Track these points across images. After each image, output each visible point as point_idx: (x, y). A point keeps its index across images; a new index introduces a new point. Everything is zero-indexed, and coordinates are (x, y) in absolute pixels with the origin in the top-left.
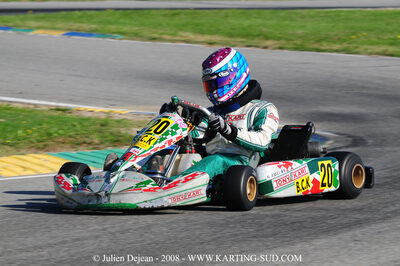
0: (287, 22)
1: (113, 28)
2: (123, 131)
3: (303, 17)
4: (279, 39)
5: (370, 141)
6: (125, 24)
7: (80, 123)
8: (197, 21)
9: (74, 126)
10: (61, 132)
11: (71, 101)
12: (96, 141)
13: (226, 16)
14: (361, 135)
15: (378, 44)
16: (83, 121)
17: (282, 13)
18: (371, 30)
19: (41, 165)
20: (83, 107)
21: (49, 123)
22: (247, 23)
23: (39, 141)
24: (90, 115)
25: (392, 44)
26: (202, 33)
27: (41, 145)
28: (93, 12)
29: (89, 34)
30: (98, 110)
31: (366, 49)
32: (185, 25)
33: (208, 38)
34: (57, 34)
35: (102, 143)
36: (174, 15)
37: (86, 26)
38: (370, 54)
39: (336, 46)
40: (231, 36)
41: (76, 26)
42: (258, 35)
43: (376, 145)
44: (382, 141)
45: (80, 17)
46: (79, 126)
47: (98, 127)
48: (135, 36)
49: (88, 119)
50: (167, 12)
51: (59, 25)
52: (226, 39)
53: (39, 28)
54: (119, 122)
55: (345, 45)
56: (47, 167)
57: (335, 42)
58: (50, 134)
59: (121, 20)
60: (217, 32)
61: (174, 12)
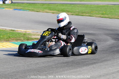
0: (74, 8)
1: (26, 8)
2: (30, 36)
3: (78, 6)
4: (72, 12)
5: (97, 41)
6: (29, 7)
7: (18, 34)
8: (49, 7)
9: (16, 35)
10: (13, 36)
11: (15, 28)
12: (22, 39)
13: (57, 6)
14: (94, 39)
15: (98, 14)
16: (19, 33)
17: (73, 5)
18: (96, 10)
19: (8, 45)
20: (18, 30)
21: (9, 34)
22: (63, 8)
23: (7, 39)
24: (20, 32)
25: (102, 14)
26: (51, 10)
27: (7, 40)
28: (21, 4)
29: (20, 10)
30: (23, 31)
31: (95, 16)
32: (46, 8)
33: (52, 11)
34: (11, 9)
35: (24, 40)
36: (43, 5)
37: (19, 8)
38: (96, 17)
39: (87, 15)
40: (59, 11)
41: (16, 7)
42: (66, 11)
43: (98, 42)
44: (100, 41)
45: (18, 5)
46: (17, 35)
47: (23, 35)
48: (33, 10)
49: (20, 33)
50: (41, 4)
51: (12, 7)
52: (57, 12)
53: (6, 8)
54: (28, 34)
55: (90, 14)
56: (9, 46)
57: (87, 13)
58: (10, 37)
59: (29, 6)
60: (55, 10)
61: (43, 4)
